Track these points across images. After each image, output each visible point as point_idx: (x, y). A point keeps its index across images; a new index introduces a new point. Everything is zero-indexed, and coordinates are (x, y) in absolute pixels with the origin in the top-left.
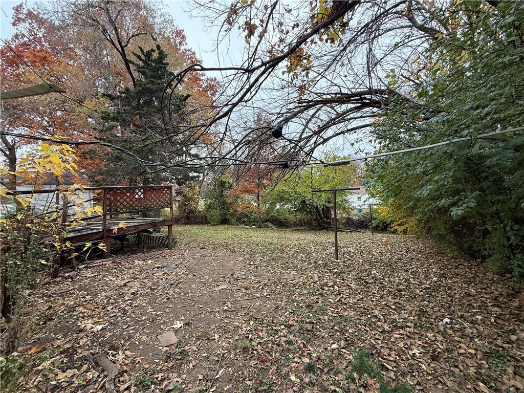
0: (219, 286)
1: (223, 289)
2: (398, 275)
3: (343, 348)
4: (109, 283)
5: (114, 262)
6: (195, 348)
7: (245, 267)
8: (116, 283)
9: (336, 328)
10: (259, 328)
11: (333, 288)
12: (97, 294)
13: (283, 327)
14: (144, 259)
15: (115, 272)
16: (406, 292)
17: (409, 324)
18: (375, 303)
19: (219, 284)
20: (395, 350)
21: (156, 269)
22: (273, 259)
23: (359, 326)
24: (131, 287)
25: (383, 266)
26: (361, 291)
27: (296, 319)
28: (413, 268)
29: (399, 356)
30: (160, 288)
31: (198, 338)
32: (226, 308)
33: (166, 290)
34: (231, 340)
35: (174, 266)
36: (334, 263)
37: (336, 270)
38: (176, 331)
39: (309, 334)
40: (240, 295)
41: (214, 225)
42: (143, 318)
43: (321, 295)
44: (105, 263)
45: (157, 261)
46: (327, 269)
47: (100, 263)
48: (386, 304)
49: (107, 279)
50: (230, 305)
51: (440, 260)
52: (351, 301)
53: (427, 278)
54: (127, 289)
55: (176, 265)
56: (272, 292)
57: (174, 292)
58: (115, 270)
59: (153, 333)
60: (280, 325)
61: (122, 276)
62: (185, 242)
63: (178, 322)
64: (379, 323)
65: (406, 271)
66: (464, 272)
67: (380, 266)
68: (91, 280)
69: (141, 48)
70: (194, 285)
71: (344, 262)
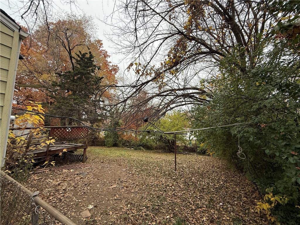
0: (112, 186)
1: (114, 187)
2: (205, 180)
3: (172, 218)
4: (49, 184)
5: (50, 170)
6: (100, 219)
7: (126, 174)
8: (53, 183)
9: (170, 208)
10: (132, 208)
11: (172, 187)
12: (43, 190)
13: (144, 207)
14: (68, 168)
15: (51, 176)
16: (206, 189)
17: (204, 206)
18: (190, 196)
19: (112, 185)
20: (195, 218)
21: (76, 175)
22: (142, 170)
23: (181, 207)
24: (63, 186)
25: (198, 175)
26: (185, 189)
27: (151, 203)
28: (213, 177)
29: (197, 221)
30: (79, 186)
31: (101, 214)
32: (116, 198)
33: (82, 188)
34: (118, 214)
35: (86, 173)
36: (174, 173)
37: (174, 177)
38: (90, 210)
39: (157, 211)
40: (123, 191)
41: (109, 147)
42: (71, 204)
43: (165, 191)
44: (45, 171)
45: (76, 170)
46: (170, 177)
47: (42, 170)
48: (195, 196)
49: (48, 181)
50: (118, 197)
51: (227, 172)
52: (179, 195)
53: (218, 182)
54: (60, 187)
55: (88, 173)
56: (140, 189)
57: (87, 189)
58: (52, 175)
59: (78, 211)
60: (143, 207)
61: (56, 179)
62: (92, 158)
63: (91, 206)
64: (191, 206)
65: (209, 178)
66: (236, 179)
67: (197, 176)
68: (38, 181)
69: (80, 52)
70: (98, 185)
71: (179, 173)
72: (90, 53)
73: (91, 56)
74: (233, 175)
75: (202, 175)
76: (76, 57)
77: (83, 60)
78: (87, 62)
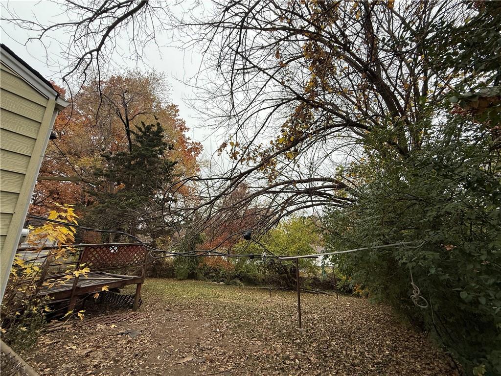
0: (184, 358)
1: (188, 362)
2: (355, 347)
4: (70, 353)
5: (74, 326)
7: (210, 335)
8: (77, 352)
11: (295, 361)
12: (57, 366)
14: (106, 322)
15: (75, 338)
16: (359, 367)
19: (184, 356)
21: (120, 336)
22: (239, 326)
25: (343, 336)
26: (319, 366)
28: (369, 340)
30: (124, 359)
33: (130, 362)
35: (138, 332)
36: (298, 332)
37: (299, 341)
40: (205, 369)
41: (180, 280)
43: (283, 369)
44: (64, 326)
45: (121, 325)
46: (290, 339)
47: (59, 326)
49: (67, 348)
51: (395, 331)
54: (88, 360)
55: (141, 331)
56: (236, 366)
57: (139, 364)
58: (76, 336)
61: (83, 343)
62: (150, 301)
65: (363, 343)
66: (413, 346)
67: (340, 337)
68: (49, 348)
69: (143, 123)
70: (159, 357)
71: (307, 332)
72: (158, 124)
73: (160, 129)
74: (406, 336)
75: (349, 336)
76: (136, 130)
77: (146, 135)
78: (152, 138)
